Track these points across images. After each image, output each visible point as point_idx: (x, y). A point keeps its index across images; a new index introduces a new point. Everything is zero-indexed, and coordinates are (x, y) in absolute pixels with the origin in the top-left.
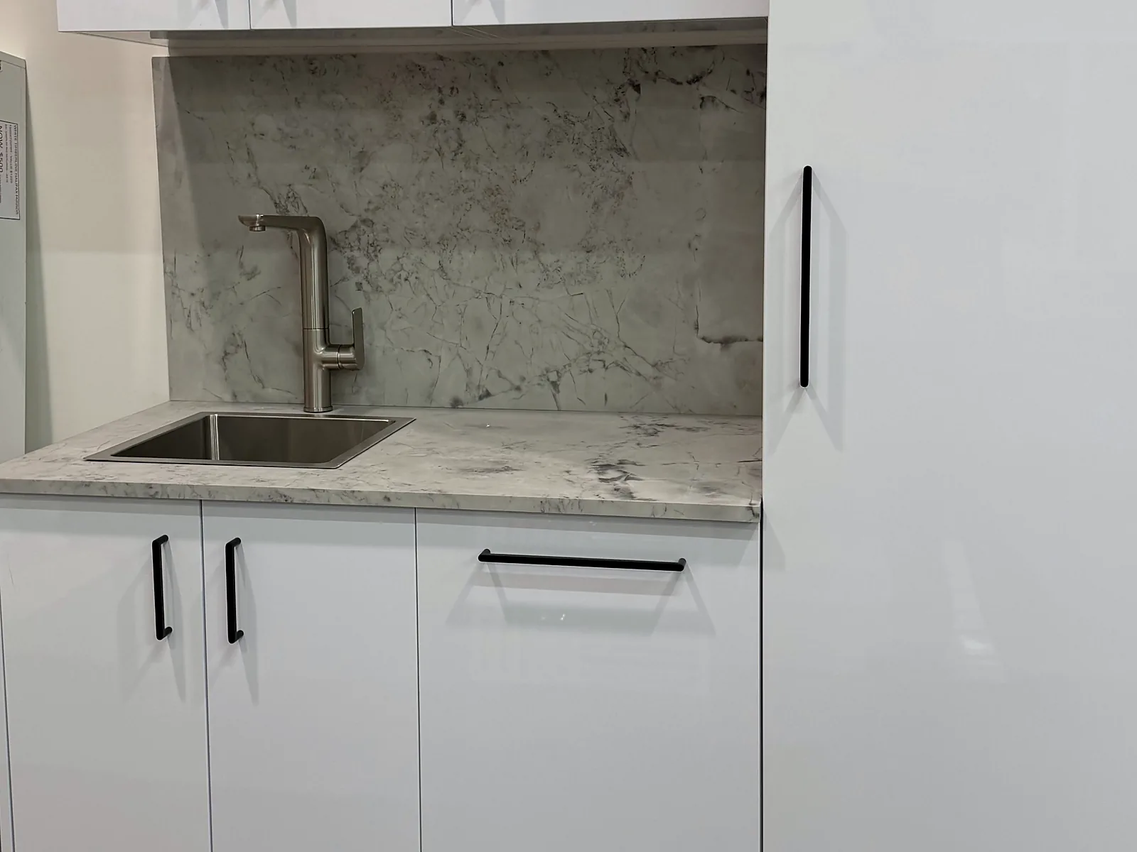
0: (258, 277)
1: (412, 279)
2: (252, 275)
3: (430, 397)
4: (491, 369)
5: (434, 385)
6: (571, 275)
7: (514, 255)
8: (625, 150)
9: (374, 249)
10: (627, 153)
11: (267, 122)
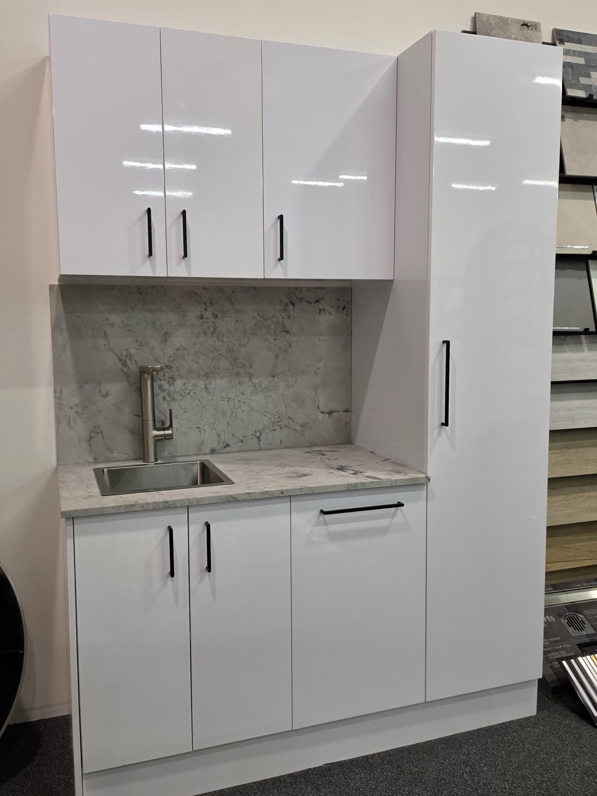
0: (110, 397)
1: (191, 393)
2: (106, 396)
3: (200, 449)
4: (229, 433)
5: (202, 443)
6: (266, 388)
7: (240, 380)
8: (288, 332)
9: (172, 380)
10: (290, 333)
11: (114, 318)
